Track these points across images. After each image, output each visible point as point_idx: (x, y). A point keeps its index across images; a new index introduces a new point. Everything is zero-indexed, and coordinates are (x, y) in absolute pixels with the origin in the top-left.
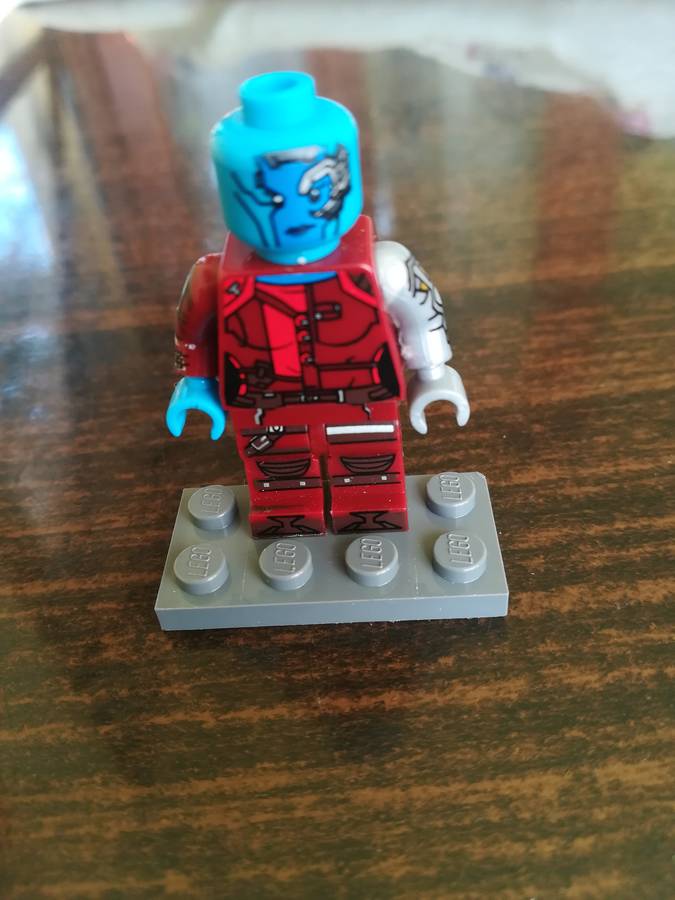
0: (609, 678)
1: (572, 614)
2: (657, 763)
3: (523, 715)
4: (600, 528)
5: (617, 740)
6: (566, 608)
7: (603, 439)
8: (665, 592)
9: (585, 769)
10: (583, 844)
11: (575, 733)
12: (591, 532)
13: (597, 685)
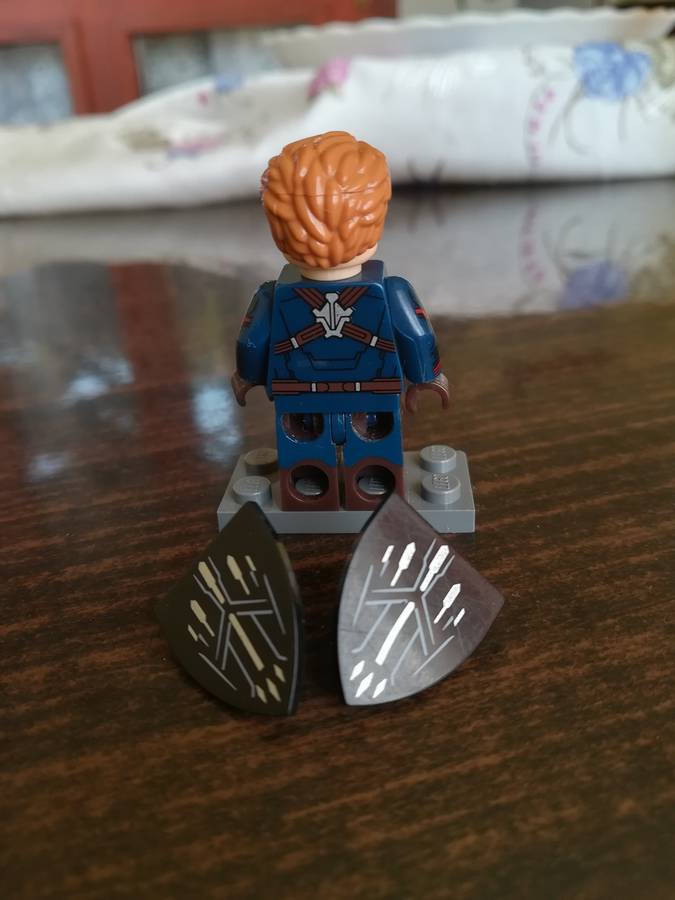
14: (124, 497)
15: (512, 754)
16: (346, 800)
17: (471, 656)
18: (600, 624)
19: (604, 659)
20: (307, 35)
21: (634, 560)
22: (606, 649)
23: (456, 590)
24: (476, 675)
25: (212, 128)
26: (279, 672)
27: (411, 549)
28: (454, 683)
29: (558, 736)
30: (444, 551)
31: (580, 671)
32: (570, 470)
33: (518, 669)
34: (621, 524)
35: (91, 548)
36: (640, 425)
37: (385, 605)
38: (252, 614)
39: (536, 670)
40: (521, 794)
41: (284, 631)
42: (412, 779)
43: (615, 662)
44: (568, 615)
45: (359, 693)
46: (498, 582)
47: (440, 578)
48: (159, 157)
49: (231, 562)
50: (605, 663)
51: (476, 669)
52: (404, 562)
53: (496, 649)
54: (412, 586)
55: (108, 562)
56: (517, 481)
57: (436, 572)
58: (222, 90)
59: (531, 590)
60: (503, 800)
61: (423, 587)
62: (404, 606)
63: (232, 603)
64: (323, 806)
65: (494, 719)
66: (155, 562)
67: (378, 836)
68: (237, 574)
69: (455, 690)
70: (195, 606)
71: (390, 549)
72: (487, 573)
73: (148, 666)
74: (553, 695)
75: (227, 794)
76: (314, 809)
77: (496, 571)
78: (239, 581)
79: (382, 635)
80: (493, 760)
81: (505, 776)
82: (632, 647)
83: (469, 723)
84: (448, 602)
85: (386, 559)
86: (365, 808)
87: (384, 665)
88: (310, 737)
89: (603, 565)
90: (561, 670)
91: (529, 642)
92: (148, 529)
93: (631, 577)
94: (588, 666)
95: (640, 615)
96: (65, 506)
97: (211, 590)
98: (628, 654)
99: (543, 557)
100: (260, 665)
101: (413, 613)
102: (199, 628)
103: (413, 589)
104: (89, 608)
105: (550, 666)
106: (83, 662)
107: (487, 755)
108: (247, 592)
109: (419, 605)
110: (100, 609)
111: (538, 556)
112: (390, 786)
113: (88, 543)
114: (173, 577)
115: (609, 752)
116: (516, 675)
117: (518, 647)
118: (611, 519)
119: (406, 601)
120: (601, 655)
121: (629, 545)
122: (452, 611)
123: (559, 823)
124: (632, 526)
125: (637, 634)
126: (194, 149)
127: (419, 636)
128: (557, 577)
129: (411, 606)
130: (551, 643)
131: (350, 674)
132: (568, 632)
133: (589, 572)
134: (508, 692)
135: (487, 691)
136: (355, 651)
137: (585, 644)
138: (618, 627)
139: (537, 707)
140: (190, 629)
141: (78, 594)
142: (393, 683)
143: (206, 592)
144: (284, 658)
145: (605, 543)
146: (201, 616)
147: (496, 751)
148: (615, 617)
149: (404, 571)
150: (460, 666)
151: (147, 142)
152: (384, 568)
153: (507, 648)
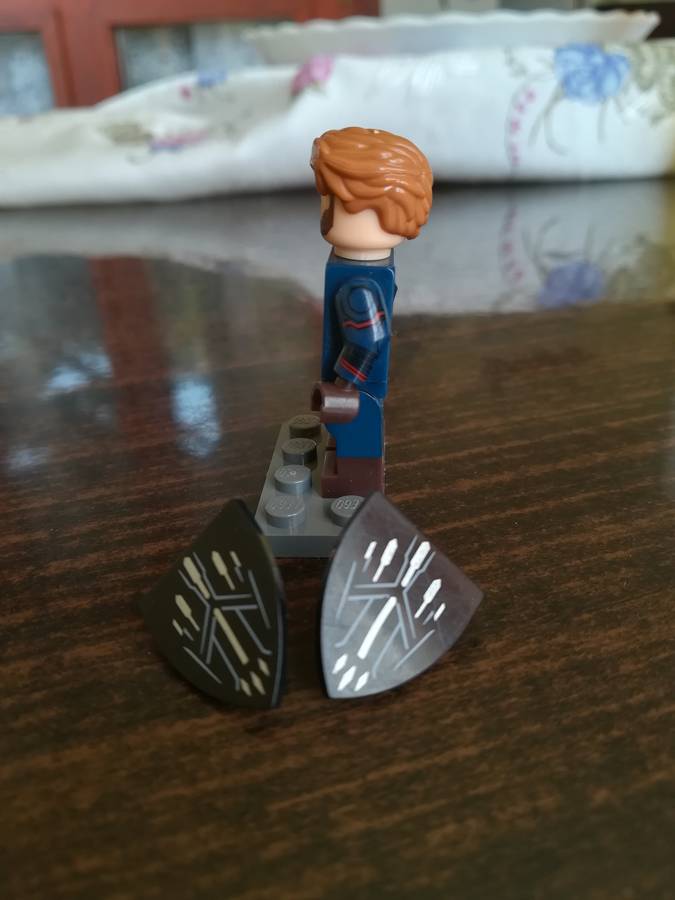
0: (98, 601)
1: (87, 569)
2: (113, 642)
3: (23, 630)
4: (129, 518)
5: (89, 634)
6: (83, 566)
7: (155, 468)
8: (161, 548)
9: (57, 653)
10: (37, 696)
11: (59, 634)
12: (123, 521)
13: (87, 607)
14: (108, 492)
15: (491, 745)
16: (329, 790)
17: (451, 650)
18: (576, 619)
19: (579, 653)
20: (289, 30)
21: (609, 557)
22: (582, 643)
23: (436, 585)
24: (456, 668)
25: (195, 123)
26: (263, 666)
27: (392, 546)
28: (434, 677)
29: (535, 728)
30: (425, 547)
31: (557, 665)
32: (548, 468)
33: (497, 663)
34: (596, 521)
35: (75, 543)
36: (616, 424)
37: (366, 601)
38: (237, 609)
39: (514, 663)
40: (499, 784)
41: (268, 625)
42: (393, 770)
43: (590, 657)
44: (545, 610)
45: (342, 685)
46: (477, 577)
47: (421, 574)
48: (142, 151)
49: (216, 558)
50: (580, 657)
51: (455, 662)
52: (387, 558)
53: (475, 643)
54: (393, 581)
55: (93, 556)
56: (495, 479)
57: (417, 567)
58: (205, 84)
59: (509, 585)
60: (482, 790)
61: (406, 582)
62: (386, 601)
63: (217, 598)
64: (307, 797)
65: (473, 711)
66: (139, 557)
67: (360, 825)
68: (222, 569)
69: (436, 683)
70: (180, 601)
71: (373, 545)
72: (467, 568)
73: (133, 660)
74: (530, 688)
75: (212, 785)
76: (298, 800)
77: (474, 567)
78: (223, 577)
79: (364, 630)
80: (472, 751)
81: (484, 767)
82: (607, 641)
83: (448, 716)
84: (429, 597)
85: (368, 554)
86: (347, 798)
87: (367, 658)
88: (294, 729)
89: (578, 562)
90: (538, 664)
91: (508, 636)
92: (133, 525)
93: (606, 573)
94: (564, 659)
95: (614, 610)
96: (49, 501)
97: (196, 586)
98: (603, 649)
99: (522, 552)
100: (244, 658)
101: (395, 609)
102: (184, 622)
103: (395, 585)
104: (73, 603)
105: (527, 659)
106: (68, 656)
107: (466, 746)
108: (232, 586)
109: (400, 600)
110: (85, 603)
111: (516, 552)
112: (372, 776)
113: (73, 538)
114: (157, 572)
115: (583, 744)
116: (494, 668)
117: (496, 642)
118: (587, 516)
119: (387, 596)
120: (577, 649)
121: (605, 542)
122: (433, 606)
123: (535, 812)
124: (608, 523)
125: (612, 628)
126: (176, 144)
127: (400, 631)
128: (534, 573)
129: (392, 601)
130: (528, 638)
131: (333, 667)
132: (544, 626)
133: (565, 568)
134: (487, 685)
135: (467, 683)
136: (338, 645)
137: (561, 638)
138: (593, 623)
139: (514, 700)
140: (175, 624)
141: (62, 589)
142: (374, 676)
143: (191, 587)
144: (267, 652)
145: (581, 540)
146: (186, 610)
147: (474, 742)
148: (589, 612)
149: (386, 567)
150: (440, 660)
151: (129, 135)
152: (367, 564)
153: (485, 643)
